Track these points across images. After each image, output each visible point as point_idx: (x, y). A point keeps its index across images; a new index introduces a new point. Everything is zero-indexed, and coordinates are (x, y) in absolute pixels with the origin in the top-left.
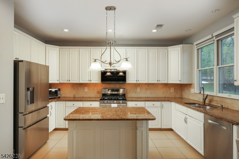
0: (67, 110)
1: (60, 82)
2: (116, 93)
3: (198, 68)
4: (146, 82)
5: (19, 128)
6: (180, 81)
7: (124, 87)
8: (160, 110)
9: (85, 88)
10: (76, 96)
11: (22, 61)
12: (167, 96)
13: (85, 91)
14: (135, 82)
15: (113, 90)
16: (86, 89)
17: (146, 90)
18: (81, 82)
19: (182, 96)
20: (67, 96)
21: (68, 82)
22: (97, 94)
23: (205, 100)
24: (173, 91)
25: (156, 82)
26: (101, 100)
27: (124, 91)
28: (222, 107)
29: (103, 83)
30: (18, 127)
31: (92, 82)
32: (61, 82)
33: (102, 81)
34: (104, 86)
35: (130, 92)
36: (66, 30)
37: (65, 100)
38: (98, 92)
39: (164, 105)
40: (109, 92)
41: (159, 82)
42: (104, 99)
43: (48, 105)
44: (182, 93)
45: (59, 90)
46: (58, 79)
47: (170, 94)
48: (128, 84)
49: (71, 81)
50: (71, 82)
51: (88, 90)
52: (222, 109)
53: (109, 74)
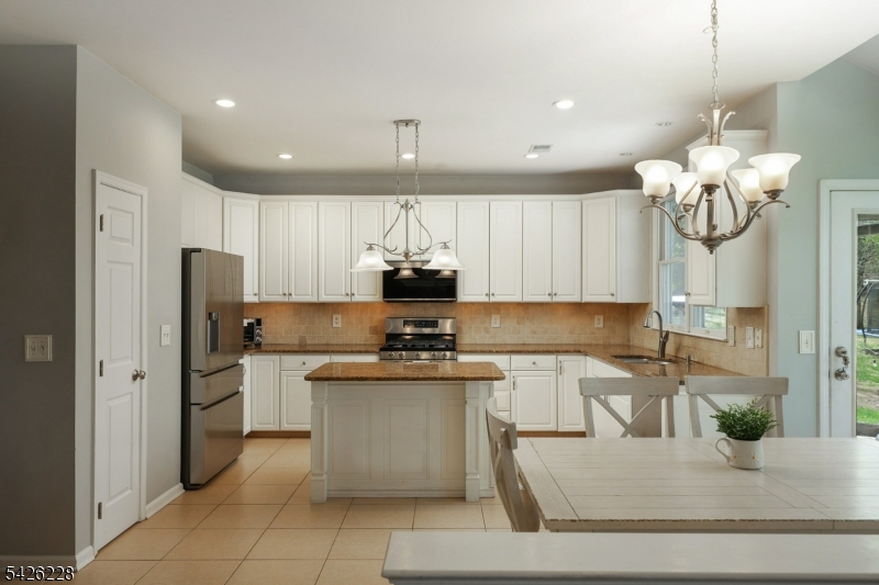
0: (284, 379)
1: (262, 300)
2: (427, 331)
3: (661, 259)
4: (517, 298)
5: (192, 407)
6: (612, 295)
7: (453, 314)
8: (553, 379)
9: (334, 316)
10: (308, 342)
11: (199, 250)
12: (583, 341)
13: (335, 325)
14: (484, 299)
15: (418, 324)
16: (338, 321)
17: (518, 323)
18: (324, 298)
19: (629, 341)
20: (281, 341)
21: (286, 299)
22: (369, 336)
23: (663, 345)
24: (601, 326)
25: (547, 299)
26: (382, 350)
27: (453, 326)
28: (689, 361)
29: (388, 302)
30: (191, 404)
31: (357, 298)
32: (265, 298)
33: (385, 297)
34: (392, 310)
35: (470, 328)
36: (286, 157)
37: (279, 351)
38: (374, 330)
39: (565, 364)
40: (408, 330)
41: (556, 299)
42: (391, 348)
43: (241, 361)
44: (628, 332)
45: (259, 322)
46: (256, 291)
47: (593, 333)
48: (465, 304)
49: (293, 296)
50: (295, 298)
51: (343, 323)
52: (690, 364)
53: (406, 273)
